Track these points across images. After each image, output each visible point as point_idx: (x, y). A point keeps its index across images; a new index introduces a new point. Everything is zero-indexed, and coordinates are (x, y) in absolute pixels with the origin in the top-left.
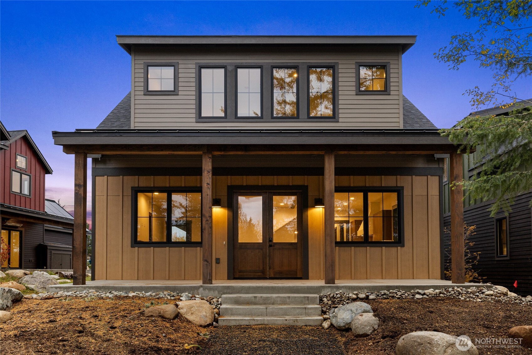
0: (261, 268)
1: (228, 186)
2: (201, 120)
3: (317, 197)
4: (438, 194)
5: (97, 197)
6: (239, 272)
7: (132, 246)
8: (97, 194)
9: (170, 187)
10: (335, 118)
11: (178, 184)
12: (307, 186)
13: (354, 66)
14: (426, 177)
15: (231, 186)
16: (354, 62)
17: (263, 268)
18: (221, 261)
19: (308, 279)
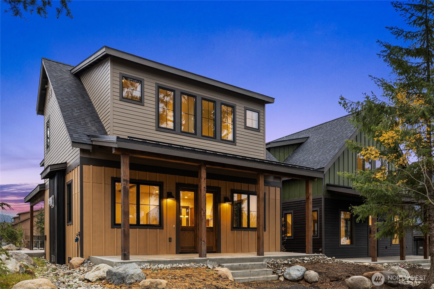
0: (194, 245)
1: (176, 183)
2: (159, 129)
3: (225, 196)
4: (280, 199)
5: (84, 184)
6: (181, 248)
7: (112, 227)
8: (84, 181)
9: (139, 180)
10: (234, 142)
11: (144, 178)
12: (220, 188)
13: (243, 109)
14: (275, 188)
15: (178, 183)
16: (243, 106)
17: (195, 245)
18: (172, 240)
19: (221, 253)
